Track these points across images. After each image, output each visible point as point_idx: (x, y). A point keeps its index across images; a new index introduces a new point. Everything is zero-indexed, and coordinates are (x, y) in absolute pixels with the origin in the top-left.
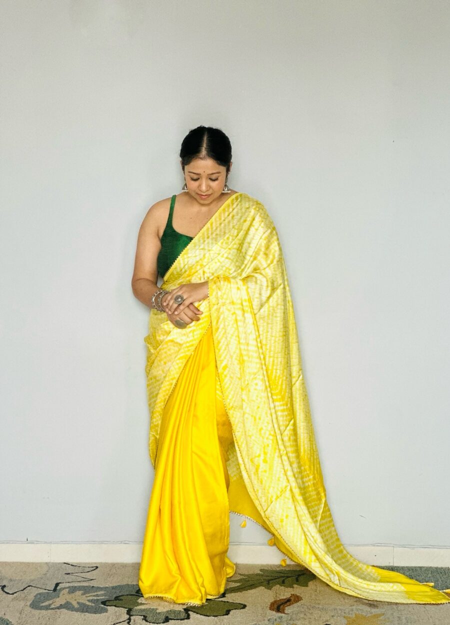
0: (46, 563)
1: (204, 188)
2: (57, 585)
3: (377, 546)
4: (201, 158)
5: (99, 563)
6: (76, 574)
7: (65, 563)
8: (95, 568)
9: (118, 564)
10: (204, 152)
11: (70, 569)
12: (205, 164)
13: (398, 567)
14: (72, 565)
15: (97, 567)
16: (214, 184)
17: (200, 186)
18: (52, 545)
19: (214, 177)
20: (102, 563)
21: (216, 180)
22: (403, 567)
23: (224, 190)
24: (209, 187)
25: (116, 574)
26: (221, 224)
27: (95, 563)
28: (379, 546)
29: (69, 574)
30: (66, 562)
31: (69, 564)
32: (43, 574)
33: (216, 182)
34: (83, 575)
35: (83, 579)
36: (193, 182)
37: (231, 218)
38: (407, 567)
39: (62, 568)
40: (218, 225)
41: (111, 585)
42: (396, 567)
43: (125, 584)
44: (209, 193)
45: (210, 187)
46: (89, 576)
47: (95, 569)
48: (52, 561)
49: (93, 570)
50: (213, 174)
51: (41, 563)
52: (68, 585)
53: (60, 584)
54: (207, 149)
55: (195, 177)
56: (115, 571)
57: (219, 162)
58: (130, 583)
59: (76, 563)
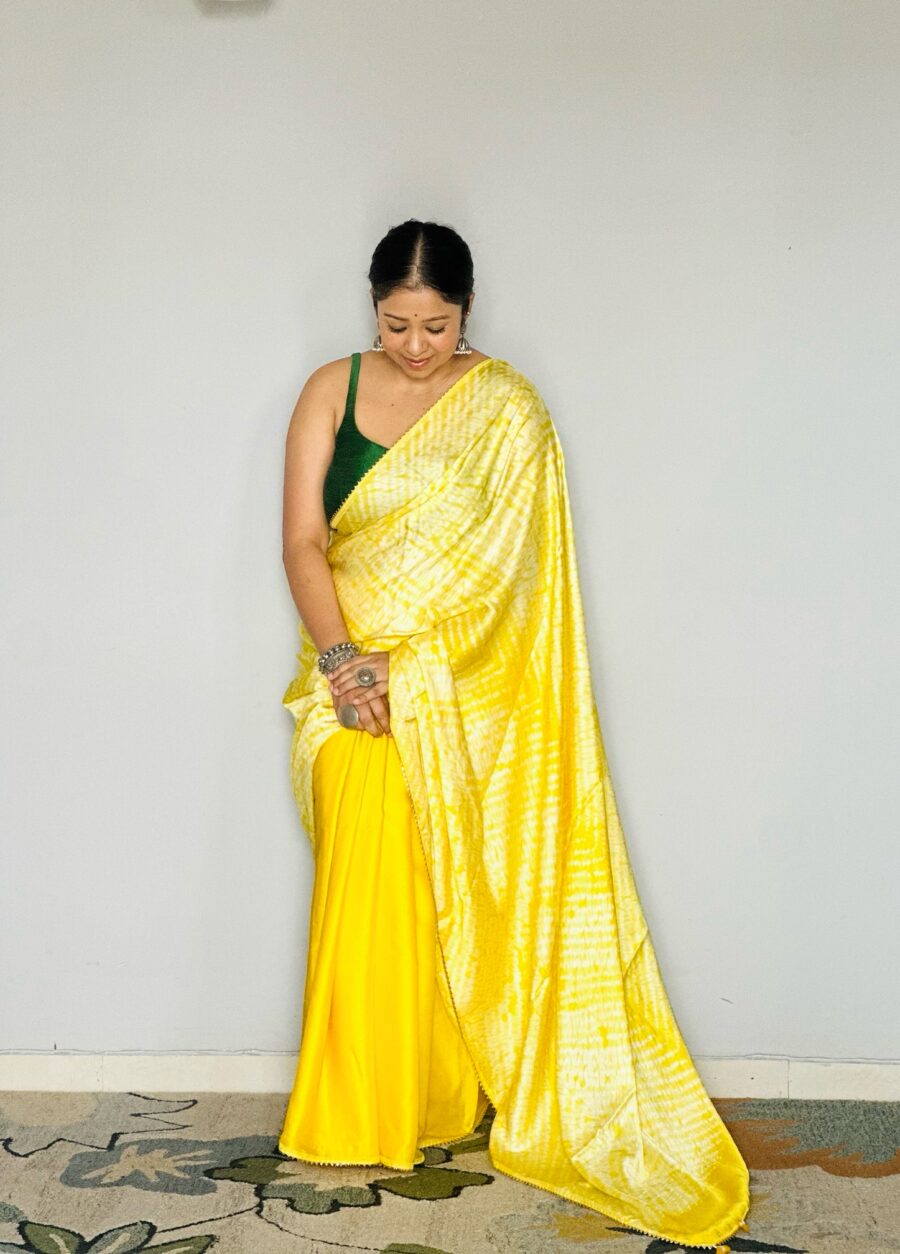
0: (94, 1094)
1: (415, 346)
2: (115, 1137)
3: (757, 1059)
4: (410, 288)
5: (199, 1094)
6: (153, 1116)
7: (131, 1094)
8: (191, 1103)
9: (237, 1094)
10: (415, 275)
11: (140, 1106)
12: (418, 299)
13: (798, 1101)
14: (145, 1098)
15: (195, 1102)
16: (436, 339)
17: (407, 343)
18: (106, 1058)
19: (435, 325)
20: (204, 1093)
21: (441, 330)
22: (806, 1101)
23: (457, 349)
24: (425, 346)
25: (234, 1116)
26: (444, 426)
27: (192, 1093)
28: (760, 1059)
29: (139, 1115)
30: (133, 1091)
31: (139, 1096)
32: (88, 1116)
33: (441, 336)
34: (165, 1117)
35: (166, 1126)
36: (394, 335)
37: (465, 416)
38: (815, 1101)
39: (125, 1104)
40: (439, 428)
41: (223, 1138)
42: (792, 1101)
43: (251, 1134)
44: (426, 355)
45: (429, 345)
46: (180, 1118)
47: (190, 1106)
48: (106, 1090)
49: (187, 1108)
50: (433, 319)
51: (81, 1094)
52: (137, 1137)
53: (122, 1137)
54: (423, 269)
55: (398, 324)
56: (230, 1110)
57: (445, 295)
58: (260, 1134)
59: (153, 1093)
